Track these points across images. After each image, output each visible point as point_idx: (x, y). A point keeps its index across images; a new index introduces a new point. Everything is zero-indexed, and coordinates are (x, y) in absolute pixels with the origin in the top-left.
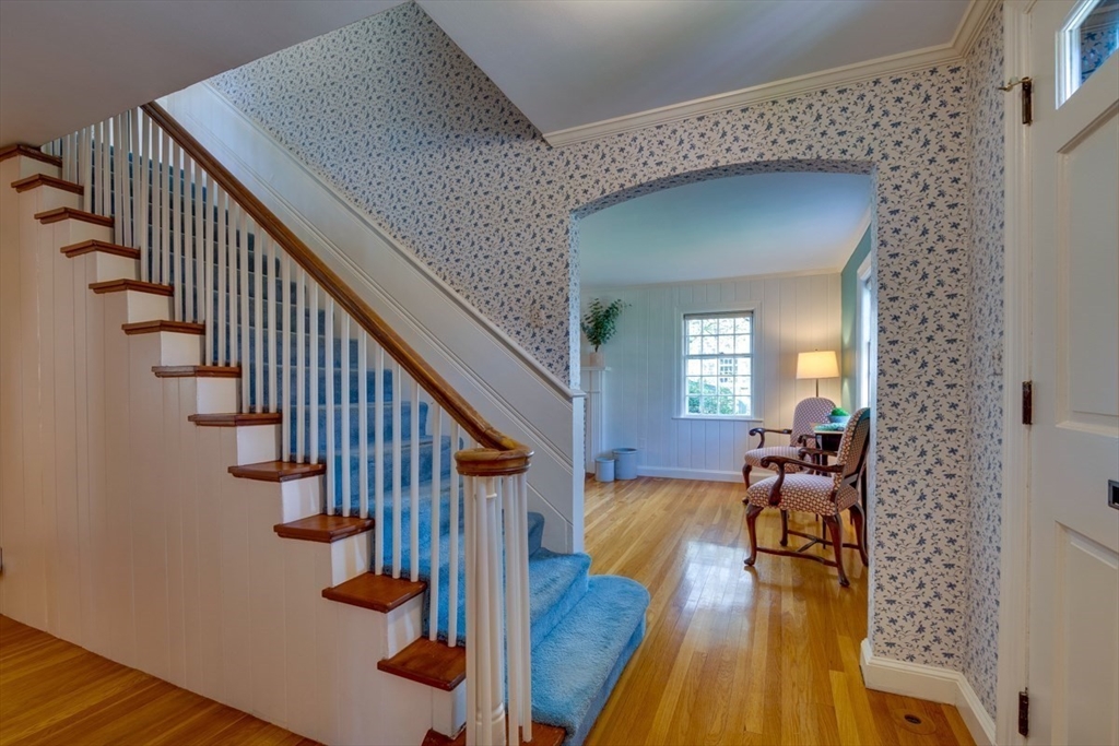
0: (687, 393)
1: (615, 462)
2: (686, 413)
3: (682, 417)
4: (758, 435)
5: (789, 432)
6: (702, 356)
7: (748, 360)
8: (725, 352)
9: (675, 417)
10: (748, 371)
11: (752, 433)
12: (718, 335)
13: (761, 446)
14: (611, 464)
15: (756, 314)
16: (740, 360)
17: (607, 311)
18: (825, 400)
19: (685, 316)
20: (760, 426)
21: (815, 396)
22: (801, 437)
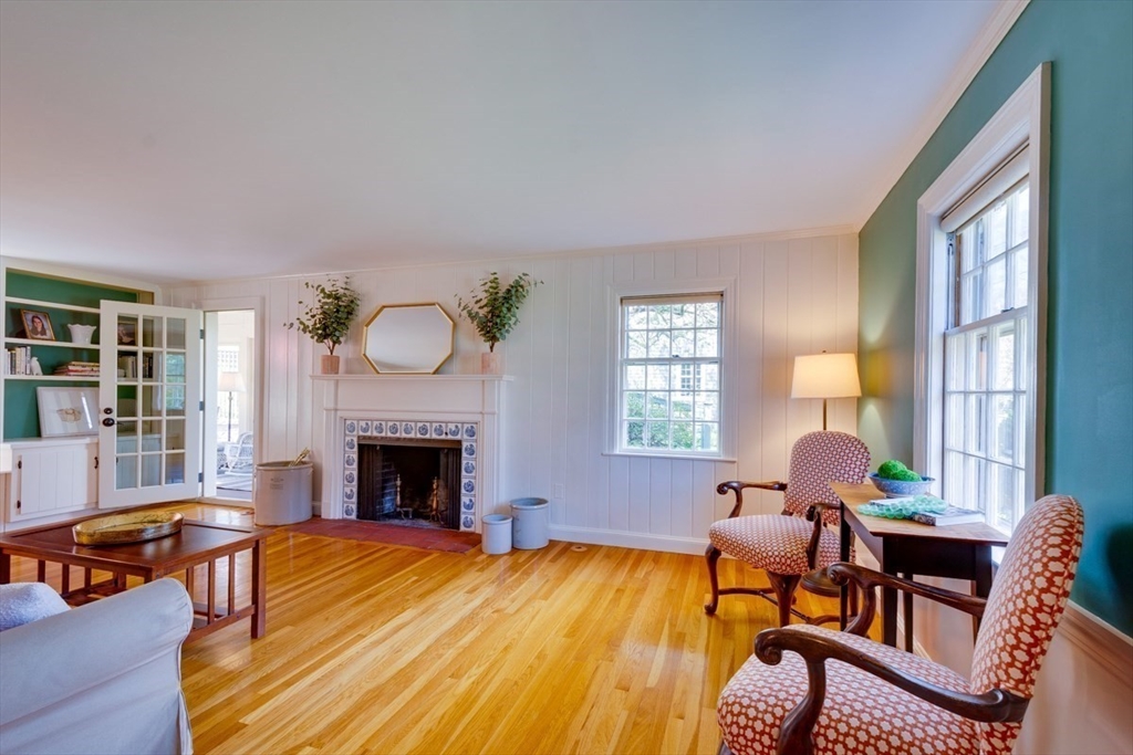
0: (625, 417)
1: (513, 522)
2: (623, 446)
3: (617, 452)
4: (731, 492)
5: (782, 487)
6: (647, 361)
7: (715, 367)
8: (681, 356)
9: (606, 452)
10: (714, 385)
11: (722, 489)
12: (670, 330)
13: (735, 513)
14: (507, 525)
15: (728, 296)
16: (705, 368)
17: (509, 291)
18: (839, 435)
19: (622, 300)
20: (732, 476)
21: (821, 429)
22: (813, 508)
